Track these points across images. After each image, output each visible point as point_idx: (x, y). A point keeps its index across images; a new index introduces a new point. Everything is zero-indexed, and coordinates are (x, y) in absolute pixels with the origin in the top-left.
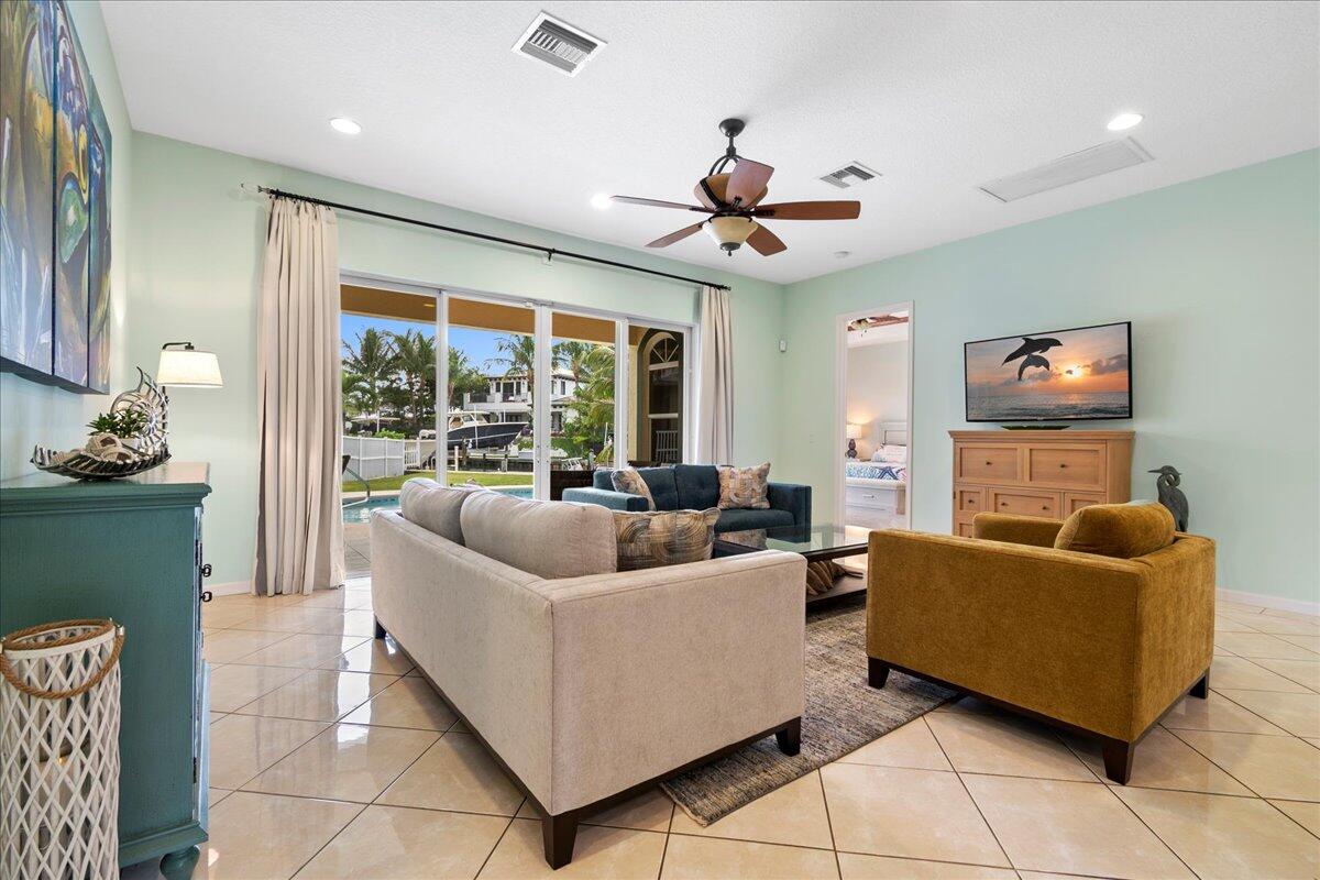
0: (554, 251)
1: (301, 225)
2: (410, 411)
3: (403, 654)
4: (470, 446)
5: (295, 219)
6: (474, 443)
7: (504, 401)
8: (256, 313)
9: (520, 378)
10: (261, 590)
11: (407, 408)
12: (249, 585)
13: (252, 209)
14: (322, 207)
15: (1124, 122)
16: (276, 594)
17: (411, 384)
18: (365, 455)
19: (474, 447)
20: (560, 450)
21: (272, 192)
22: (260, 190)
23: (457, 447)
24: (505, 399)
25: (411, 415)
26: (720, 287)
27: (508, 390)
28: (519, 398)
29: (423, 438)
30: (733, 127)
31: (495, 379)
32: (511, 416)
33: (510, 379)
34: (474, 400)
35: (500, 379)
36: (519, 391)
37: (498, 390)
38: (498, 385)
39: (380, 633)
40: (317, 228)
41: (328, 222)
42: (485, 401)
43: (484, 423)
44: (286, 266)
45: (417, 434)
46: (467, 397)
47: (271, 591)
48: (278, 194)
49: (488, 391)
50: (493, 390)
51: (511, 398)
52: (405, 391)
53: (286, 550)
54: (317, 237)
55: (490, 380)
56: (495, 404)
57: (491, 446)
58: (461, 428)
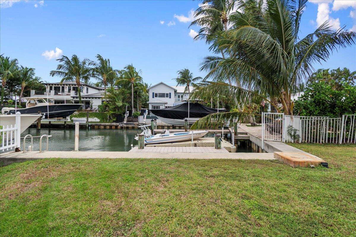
4: (44, 117)
9: (64, 85)
19: (46, 117)
20: (95, 118)
24: (56, 94)
27: (57, 89)
28: (63, 94)
31: (49, 84)
33: (58, 85)
34: (36, 93)
35: (52, 85)
37: (51, 89)
38: (51, 87)
42: (43, 94)
46: (33, 92)
49: (44, 90)
50: (48, 89)
51: (59, 94)
55: (46, 84)
56: (50, 96)
57: (57, 117)
58: (36, 106)
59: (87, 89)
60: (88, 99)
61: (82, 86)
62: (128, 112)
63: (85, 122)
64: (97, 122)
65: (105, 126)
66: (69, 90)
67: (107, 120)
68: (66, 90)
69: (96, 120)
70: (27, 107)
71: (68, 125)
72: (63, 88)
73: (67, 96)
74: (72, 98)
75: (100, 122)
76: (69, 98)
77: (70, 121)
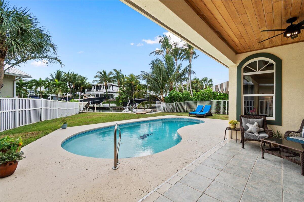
4: (90, 103)
6: (91, 103)
9: (100, 85)
19: (91, 104)
20: (114, 104)
24: (97, 91)
27: (97, 88)
28: (100, 90)
33: (98, 85)
34: (88, 91)
35: (95, 85)
36: (100, 88)
37: (94, 88)
42: (91, 91)
43: (94, 97)
46: (86, 90)
49: (91, 88)
50: (93, 88)
55: (92, 85)
56: (94, 92)
57: (96, 103)
58: (87, 98)
59: (112, 87)
60: (112, 93)
61: (110, 86)
62: (129, 101)
63: (108, 106)
64: (115, 106)
65: (118, 108)
66: (103, 88)
67: (120, 105)
68: (102, 88)
69: (115, 105)
70: (84, 99)
71: (101, 107)
72: (100, 87)
73: (102, 92)
74: (104, 93)
75: (117, 106)
76: (102, 93)
77: (103, 105)
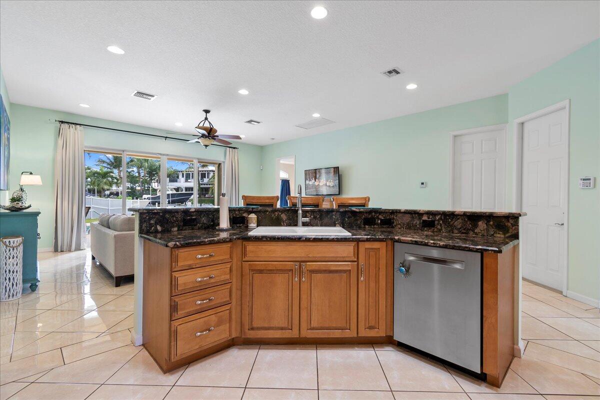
0: (167, 137)
1: (71, 132)
2: (139, 186)
3: (101, 265)
5: (68, 130)
7: (186, 182)
8: (54, 160)
10: (56, 250)
11: (137, 185)
12: (52, 249)
13: (53, 127)
14: (78, 126)
15: (316, 115)
16: (61, 251)
17: (139, 173)
18: (111, 207)
21: (60, 121)
22: (56, 121)
23: (157, 204)
25: (139, 188)
26: (234, 148)
27: (188, 176)
28: (192, 181)
29: (145, 199)
30: (207, 112)
31: (182, 172)
32: (187, 189)
33: (188, 172)
34: (170, 181)
35: (184, 172)
36: (193, 177)
37: (183, 176)
38: (183, 174)
39: (93, 258)
40: (76, 133)
41: (80, 131)
42: (177, 182)
43: (174, 192)
44: (65, 145)
45: (142, 197)
47: (59, 250)
48: (62, 122)
49: (178, 177)
50: (180, 176)
51: (189, 180)
52: (136, 177)
53: (65, 237)
54: (76, 135)
56: (182, 183)
57: (177, 203)
70: (158, 195)
